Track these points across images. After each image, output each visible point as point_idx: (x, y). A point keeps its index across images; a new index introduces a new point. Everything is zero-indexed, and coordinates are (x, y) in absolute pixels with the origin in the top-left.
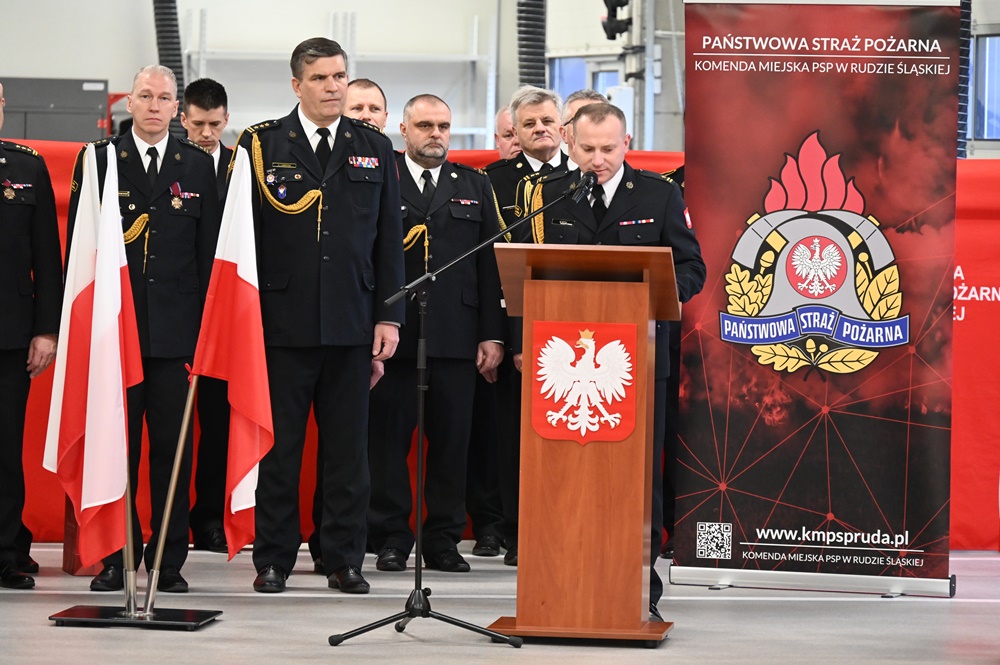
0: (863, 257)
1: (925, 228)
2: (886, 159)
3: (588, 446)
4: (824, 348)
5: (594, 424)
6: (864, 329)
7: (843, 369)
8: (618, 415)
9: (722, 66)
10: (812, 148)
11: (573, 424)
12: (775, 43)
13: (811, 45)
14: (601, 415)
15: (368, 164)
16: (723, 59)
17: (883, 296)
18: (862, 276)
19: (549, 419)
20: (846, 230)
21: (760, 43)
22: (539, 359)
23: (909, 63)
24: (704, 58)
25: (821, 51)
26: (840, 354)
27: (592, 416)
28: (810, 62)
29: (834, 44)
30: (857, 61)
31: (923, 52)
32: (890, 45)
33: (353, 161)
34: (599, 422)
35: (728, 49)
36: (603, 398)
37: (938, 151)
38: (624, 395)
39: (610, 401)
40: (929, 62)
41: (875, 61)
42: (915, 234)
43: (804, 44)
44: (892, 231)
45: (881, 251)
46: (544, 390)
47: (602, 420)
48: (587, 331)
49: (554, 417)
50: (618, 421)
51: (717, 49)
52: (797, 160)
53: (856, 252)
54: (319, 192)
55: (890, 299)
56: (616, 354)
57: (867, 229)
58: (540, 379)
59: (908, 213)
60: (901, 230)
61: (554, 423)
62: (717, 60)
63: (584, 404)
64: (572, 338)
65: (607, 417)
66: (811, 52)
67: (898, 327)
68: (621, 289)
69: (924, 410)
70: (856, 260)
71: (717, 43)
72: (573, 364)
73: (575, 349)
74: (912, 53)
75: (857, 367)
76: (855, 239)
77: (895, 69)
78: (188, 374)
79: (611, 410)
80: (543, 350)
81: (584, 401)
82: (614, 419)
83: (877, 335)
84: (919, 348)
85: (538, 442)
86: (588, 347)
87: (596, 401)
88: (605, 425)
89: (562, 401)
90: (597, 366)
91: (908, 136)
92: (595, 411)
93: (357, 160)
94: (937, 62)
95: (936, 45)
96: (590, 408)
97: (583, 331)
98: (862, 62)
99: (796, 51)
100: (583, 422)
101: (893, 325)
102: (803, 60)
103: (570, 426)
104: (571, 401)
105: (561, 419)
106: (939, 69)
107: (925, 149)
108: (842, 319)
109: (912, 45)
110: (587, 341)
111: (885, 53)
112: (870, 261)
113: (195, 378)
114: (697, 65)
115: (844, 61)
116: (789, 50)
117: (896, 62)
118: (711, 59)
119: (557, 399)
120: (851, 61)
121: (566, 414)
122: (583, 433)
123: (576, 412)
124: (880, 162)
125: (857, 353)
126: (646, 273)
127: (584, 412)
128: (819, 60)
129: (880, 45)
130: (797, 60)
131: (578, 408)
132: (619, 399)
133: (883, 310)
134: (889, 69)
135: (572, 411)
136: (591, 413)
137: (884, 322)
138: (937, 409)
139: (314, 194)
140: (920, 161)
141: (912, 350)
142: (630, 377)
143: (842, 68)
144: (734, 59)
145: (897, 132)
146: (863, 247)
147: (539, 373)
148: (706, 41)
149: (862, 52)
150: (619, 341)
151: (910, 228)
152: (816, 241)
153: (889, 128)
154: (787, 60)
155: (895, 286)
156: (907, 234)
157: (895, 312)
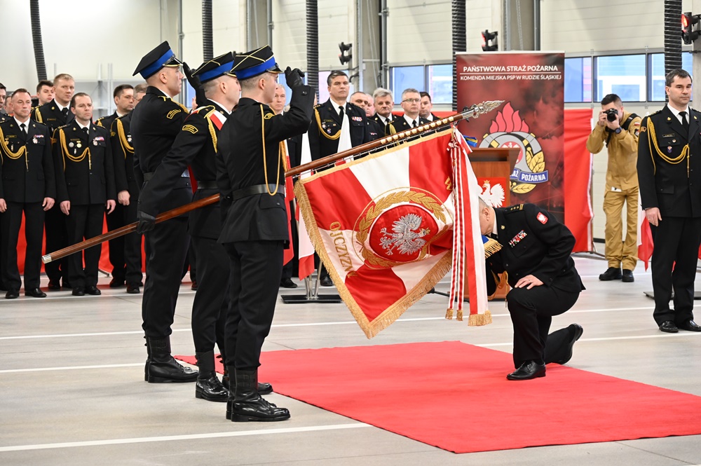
0: (529, 149)
1: (554, 137)
2: (537, 112)
4: (514, 184)
6: (530, 176)
7: (522, 192)
9: (472, 78)
10: (508, 108)
12: (492, 69)
13: (506, 69)
15: (358, 119)
16: (472, 75)
17: (537, 164)
18: (529, 156)
20: (522, 139)
21: (487, 69)
23: (545, 75)
24: (464, 75)
25: (510, 71)
26: (521, 186)
28: (506, 75)
29: (516, 68)
30: (525, 75)
31: (551, 71)
32: (538, 68)
35: (474, 72)
37: (557, 108)
38: (502, 205)
40: (553, 74)
41: (532, 75)
42: (550, 140)
43: (503, 69)
44: (540, 139)
45: (536, 146)
48: (487, 181)
51: (469, 72)
52: (502, 113)
53: (526, 147)
55: (540, 165)
56: (498, 189)
57: (530, 138)
59: (546, 132)
60: (544, 138)
62: (470, 76)
64: (481, 184)
66: (506, 72)
67: (543, 175)
68: (499, 164)
69: (555, 206)
70: (526, 150)
71: (469, 69)
72: (482, 194)
73: (482, 188)
74: (546, 71)
75: (528, 191)
76: (526, 143)
77: (540, 77)
83: (535, 179)
84: (552, 183)
86: (487, 187)
90: (491, 194)
91: (545, 102)
94: (556, 74)
95: (556, 68)
98: (527, 75)
99: (500, 72)
101: (542, 174)
102: (503, 75)
106: (557, 77)
107: (552, 107)
108: (521, 173)
109: (546, 68)
111: (535, 71)
112: (532, 150)
114: (462, 78)
115: (520, 75)
116: (498, 71)
117: (540, 75)
118: (467, 75)
120: (522, 75)
124: (535, 112)
125: (527, 185)
126: (508, 158)
128: (510, 75)
129: (534, 68)
130: (501, 75)
132: (500, 206)
133: (537, 169)
134: (537, 77)
137: (538, 174)
138: (560, 205)
140: (550, 112)
141: (549, 183)
142: (504, 198)
143: (519, 78)
144: (477, 75)
145: (541, 101)
146: (529, 145)
148: (465, 68)
149: (527, 71)
150: (499, 184)
151: (547, 138)
152: (511, 143)
153: (538, 100)
154: (497, 75)
155: (542, 159)
156: (546, 140)
157: (542, 169)
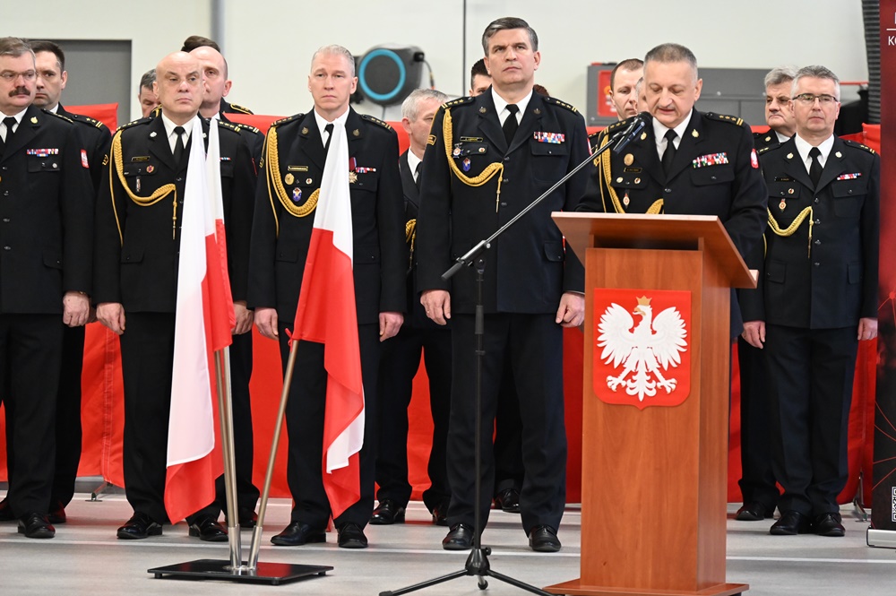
3: (646, 410)
5: (651, 389)
8: (673, 380)
11: (631, 389)
14: (657, 381)
15: (554, 139)
19: (609, 384)
22: (600, 325)
27: (650, 381)
33: (538, 136)
34: (656, 387)
36: (660, 364)
38: (679, 361)
39: (666, 367)
46: (604, 356)
47: (659, 385)
48: (644, 298)
49: (613, 382)
50: (674, 387)
54: (500, 165)
56: (671, 321)
58: (600, 345)
61: (614, 388)
63: (642, 370)
64: (630, 306)
65: (664, 382)
68: (677, 258)
72: (632, 330)
73: (633, 316)
78: (289, 339)
79: (667, 377)
80: (603, 316)
81: (642, 365)
82: (669, 385)
85: (600, 407)
86: (645, 314)
87: (654, 367)
88: (661, 391)
89: (621, 367)
90: (654, 332)
92: (652, 377)
93: (542, 135)
96: (648, 374)
97: (640, 297)
100: (641, 388)
103: (629, 392)
104: (629, 367)
105: (620, 384)
110: (644, 308)
113: (295, 343)
114: (890, 40)
119: (616, 366)
121: (625, 379)
122: (641, 398)
123: (634, 378)
126: (701, 242)
127: (642, 377)
131: (636, 373)
132: (674, 365)
135: (630, 375)
136: (649, 378)
139: (496, 166)
142: (685, 344)
147: (600, 339)
150: (674, 308)
